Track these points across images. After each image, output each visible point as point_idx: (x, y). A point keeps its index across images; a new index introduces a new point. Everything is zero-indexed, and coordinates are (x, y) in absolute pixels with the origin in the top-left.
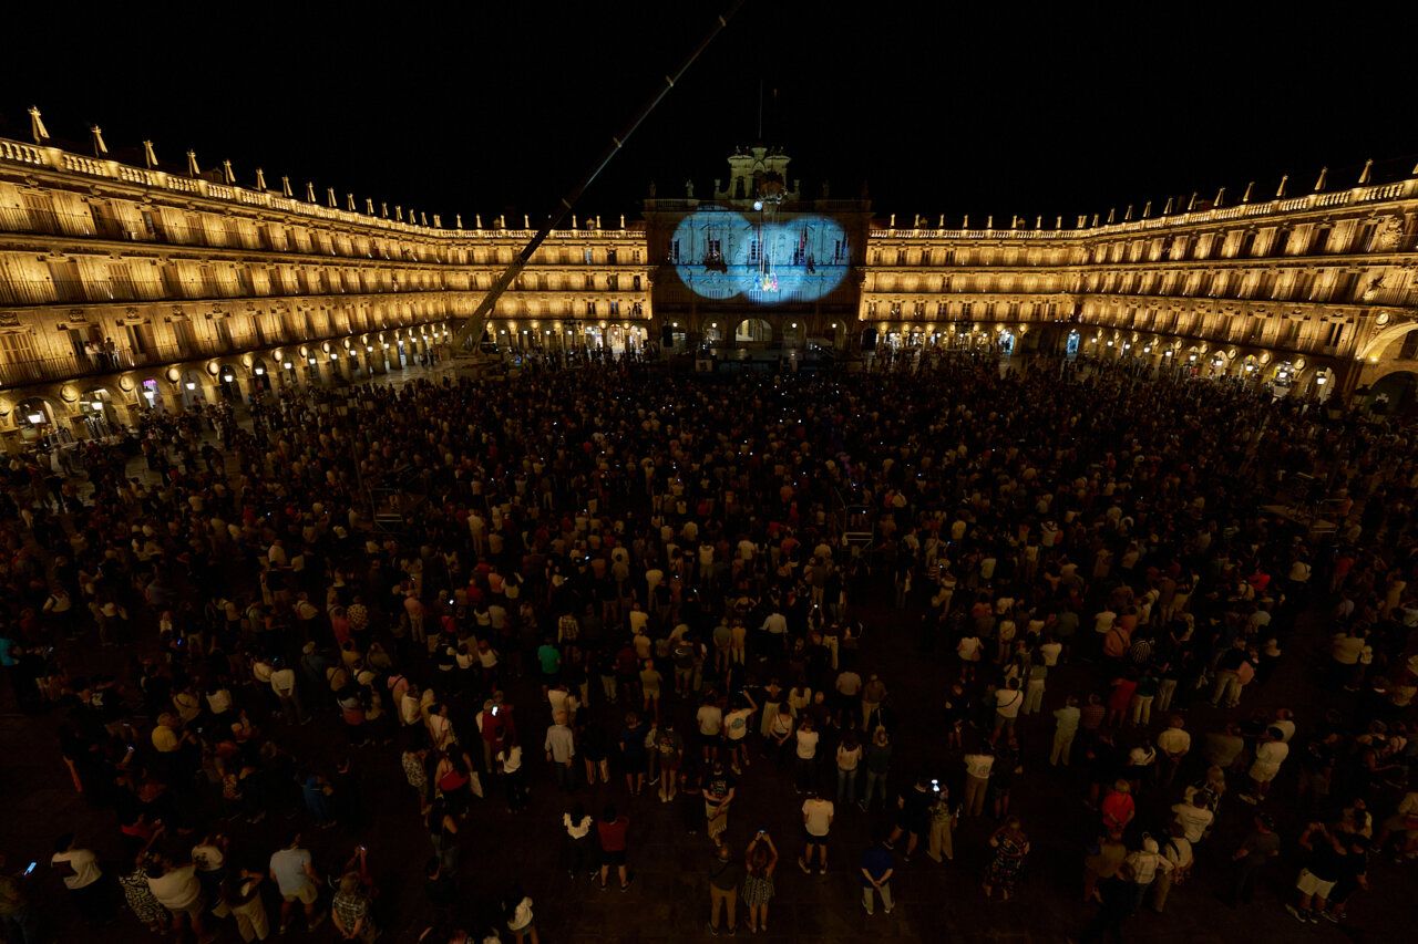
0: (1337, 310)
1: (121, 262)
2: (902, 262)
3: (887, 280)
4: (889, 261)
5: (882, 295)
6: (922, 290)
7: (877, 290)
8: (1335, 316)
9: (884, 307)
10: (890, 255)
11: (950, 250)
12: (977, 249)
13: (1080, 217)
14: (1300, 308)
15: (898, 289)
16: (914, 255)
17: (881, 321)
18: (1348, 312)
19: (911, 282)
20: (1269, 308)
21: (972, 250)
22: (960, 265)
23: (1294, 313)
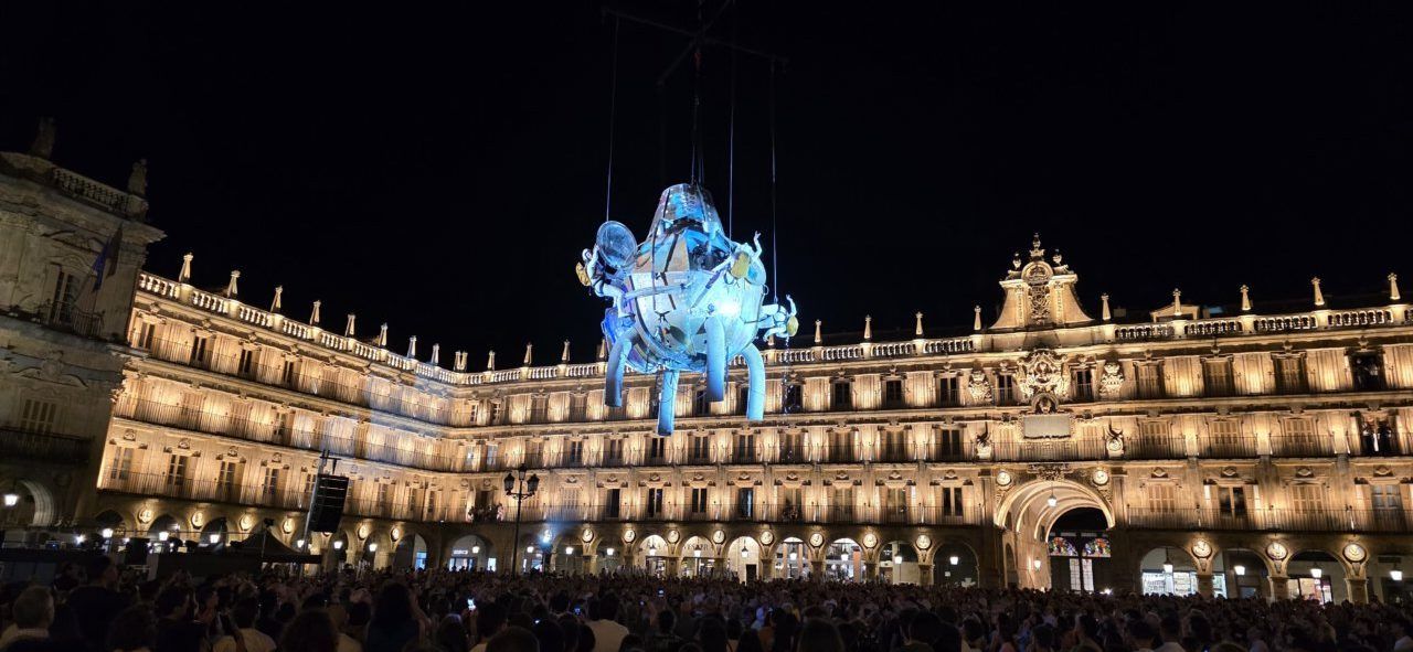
0: (948, 472)
2: (200, 359)
3: (167, 397)
4: (175, 354)
5: (152, 431)
6: (237, 432)
7: (143, 417)
8: (946, 478)
9: (153, 464)
10: (179, 341)
11: (291, 359)
12: (334, 370)
13: (458, 354)
14: (897, 472)
15: (187, 423)
16: (227, 352)
17: (143, 496)
18: (963, 473)
19: (216, 410)
20: (854, 473)
21: (326, 368)
22: (308, 393)
23: (891, 478)
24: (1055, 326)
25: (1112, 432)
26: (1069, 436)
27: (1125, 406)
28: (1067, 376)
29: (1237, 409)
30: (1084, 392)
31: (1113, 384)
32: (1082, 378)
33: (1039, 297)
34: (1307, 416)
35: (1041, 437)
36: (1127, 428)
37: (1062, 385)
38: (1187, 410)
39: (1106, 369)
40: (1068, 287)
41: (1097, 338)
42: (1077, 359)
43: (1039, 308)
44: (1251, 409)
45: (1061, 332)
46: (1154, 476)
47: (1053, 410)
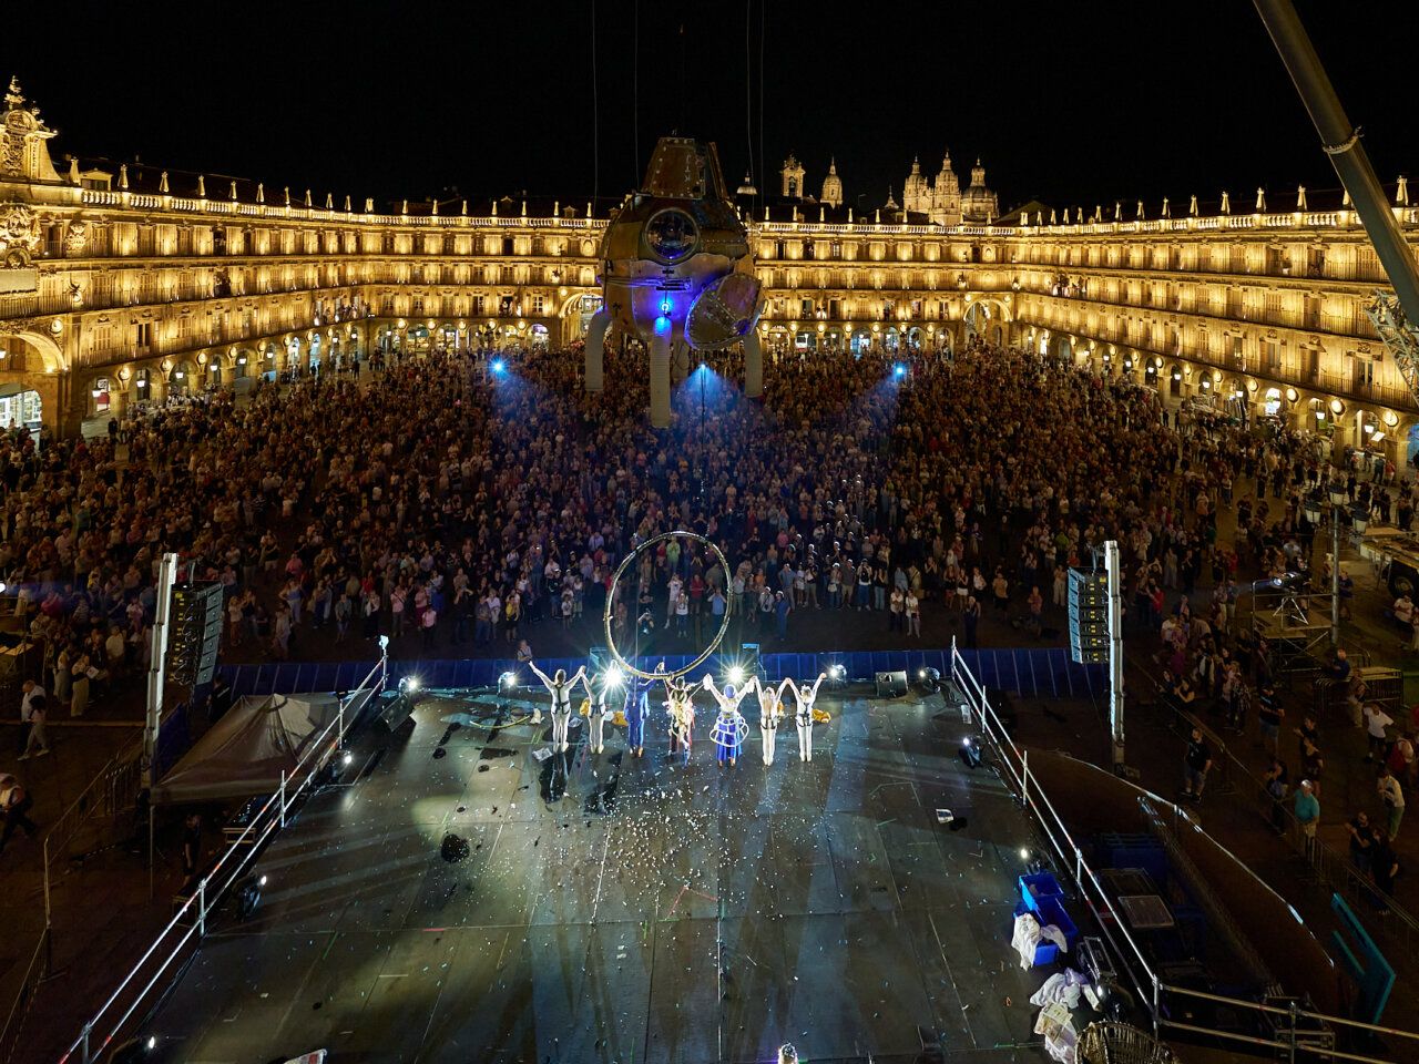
1: (1276, 293)
24: (29, 181)
25: (73, 286)
26: (35, 290)
27: (84, 263)
28: (38, 231)
29: (155, 266)
30: (54, 247)
31: (78, 243)
32: (51, 234)
33: (17, 147)
34: (190, 271)
35: (9, 292)
36: (84, 281)
37: (33, 240)
38: (127, 267)
39: (72, 227)
40: (44, 143)
41: (65, 197)
42: (46, 216)
43: (15, 158)
44: (162, 266)
45: (36, 189)
46: (100, 321)
47: (23, 265)
